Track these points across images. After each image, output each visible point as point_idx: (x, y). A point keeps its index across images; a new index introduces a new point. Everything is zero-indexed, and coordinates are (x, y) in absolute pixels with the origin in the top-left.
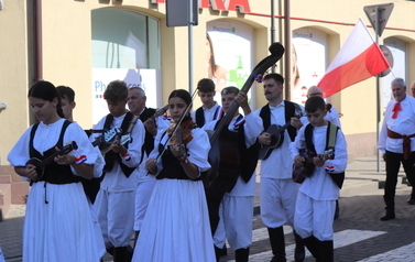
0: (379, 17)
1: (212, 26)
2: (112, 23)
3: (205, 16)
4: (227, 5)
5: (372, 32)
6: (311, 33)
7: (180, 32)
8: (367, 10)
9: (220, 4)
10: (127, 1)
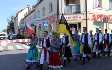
1: (109, 23)
2: (96, 23)
4: (111, 20)
7: (105, 24)
9: (110, 20)
10: (98, 20)
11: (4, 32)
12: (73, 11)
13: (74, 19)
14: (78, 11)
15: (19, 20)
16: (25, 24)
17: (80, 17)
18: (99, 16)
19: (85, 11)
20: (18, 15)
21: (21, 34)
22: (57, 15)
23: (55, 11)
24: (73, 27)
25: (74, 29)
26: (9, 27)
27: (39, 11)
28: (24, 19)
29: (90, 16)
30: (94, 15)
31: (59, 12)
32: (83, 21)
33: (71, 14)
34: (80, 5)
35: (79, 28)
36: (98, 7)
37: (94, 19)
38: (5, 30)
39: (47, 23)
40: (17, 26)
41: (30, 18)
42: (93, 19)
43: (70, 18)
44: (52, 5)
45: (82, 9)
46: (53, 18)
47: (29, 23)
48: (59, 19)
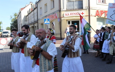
10: (101, 17)
11: (8, 30)
12: (76, 7)
14: (81, 8)
15: (23, 17)
16: (28, 22)
17: (83, 13)
19: (87, 7)
20: (21, 12)
22: (58, 11)
23: (57, 8)
24: (76, 24)
25: (77, 26)
26: (12, 24)
27: (41, 8)
28: (27, 16)
29: (93, 13)
30: (98, 11)
31: (60, 9)
32: (85, 17)
33: (74, 10)
34: (82, 1)
36: (101, 2)
37: (98, 16)
38: (8, 28)
40: (20, 24)
41: (33, 15)
42: (96, 15)
43: (72, 14)
44: (53, 1)
45: (85, 5)
46: (55, 14)
47: (32, 20)
48: (61, 16)
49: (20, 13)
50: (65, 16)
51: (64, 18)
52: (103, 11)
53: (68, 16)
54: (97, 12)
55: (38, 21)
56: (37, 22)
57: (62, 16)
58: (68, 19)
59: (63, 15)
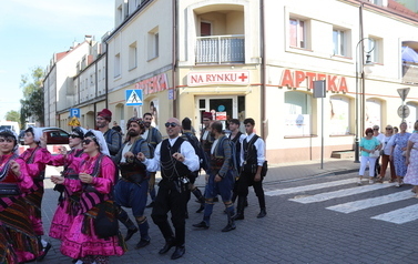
0: (404, 94)
1: (332, 97)
2: (294, 97)
3: (329, 94)
4: (338, 89)
5: (401, 100)
6: (374, 100)
7: (319, 100)
8: (399, 90)
9: (336, 89)
10: (298, 89)
11: (13, 120)
12: (224, 58)
13: (224, 82)
14: (239, 60)
15: (60, 82)
16: (77, 96)
17: (243, 77)
18: (301, 75)
19: (258, 59)
20: (55, 65)
21: (66, 128)
22: (171, 67)
23: (165, 57)
24: (222, 107)
25: (225, 114)
26: (27, 102)
27: (118, 56)
28: (74, 78)
29: (274, 76)
30: (287, 72)
31: (177, 61)
32: (251, 88)
33: (217, 65)
34: (243, 40)
35: (239, 111)
36: (299, 46)
37: (287, 85)
38: (13, 113)
39: (139, 93)
40: (52, 102)
41: (94, 76)
42: (283, 84)
43: (212, 78)
44: (157, 36)
45: (251, 52)
46: (159, 77)
47: (90, 92)
48: (178, 82)
49: (53, 67)
50: (189, 84)
51: (186, 90)
52: (302, 73)
53: (201, 83)
54: (285, 75)
55: (106, 95)
56: (105, 98)
57: (181, 84)
58: (198, 91)
59: (185, 79)
